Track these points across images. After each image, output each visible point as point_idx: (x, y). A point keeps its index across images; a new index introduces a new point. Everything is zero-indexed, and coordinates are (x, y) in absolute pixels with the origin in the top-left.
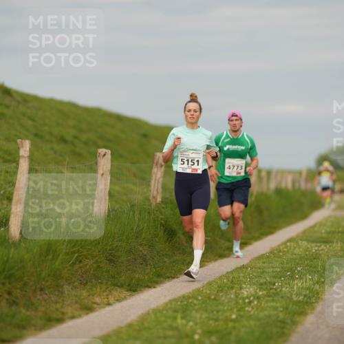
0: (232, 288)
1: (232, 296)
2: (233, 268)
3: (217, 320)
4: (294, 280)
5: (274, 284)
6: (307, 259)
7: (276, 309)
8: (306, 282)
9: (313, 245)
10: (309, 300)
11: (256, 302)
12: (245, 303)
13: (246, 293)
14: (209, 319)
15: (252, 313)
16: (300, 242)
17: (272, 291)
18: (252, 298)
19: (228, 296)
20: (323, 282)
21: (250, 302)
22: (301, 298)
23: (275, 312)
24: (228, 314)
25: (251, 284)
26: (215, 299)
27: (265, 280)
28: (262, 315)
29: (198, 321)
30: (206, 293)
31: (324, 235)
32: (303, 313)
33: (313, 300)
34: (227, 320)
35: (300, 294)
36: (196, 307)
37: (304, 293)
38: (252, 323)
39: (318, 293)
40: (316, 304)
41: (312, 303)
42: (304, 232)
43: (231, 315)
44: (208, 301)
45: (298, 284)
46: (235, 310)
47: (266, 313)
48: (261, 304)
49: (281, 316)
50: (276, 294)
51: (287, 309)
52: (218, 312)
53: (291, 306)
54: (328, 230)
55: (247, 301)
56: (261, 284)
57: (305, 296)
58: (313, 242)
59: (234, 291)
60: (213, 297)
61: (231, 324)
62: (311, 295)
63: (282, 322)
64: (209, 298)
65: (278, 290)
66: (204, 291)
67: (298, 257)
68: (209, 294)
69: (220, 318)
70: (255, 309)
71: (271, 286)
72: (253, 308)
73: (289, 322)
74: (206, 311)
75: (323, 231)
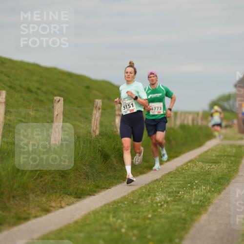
0: (149, 195)
1: (149, 201)
2: (150, 181)
3: (138, 218)
4: (192, 190)
5: (179, 193)
6: (202, 175)
7: (179, 210)
8: (201, 191)
9: (207, 164)
10: (203, 204)
11: (165, 206)
12: (158, 206)
13: (158, 199)
14: (132, 217)
15: (163, 213)
16: (197, 162)
17: (177, 197)
18: (163, 203)
19: (146, 202)
20: (213, 191)
21: (162, 206)
22: (198, 202)
23: (179, 213)
24: (146, 214)
25: (163, 192)
26: (136, 203)
27: (172, 190)
28: (169, 214)
29: (125, 219)
30: (130, 199)
31: (214, 158)
32: (199, 213)
33: (206, 204)
34: (145, 218)
35: (197, 200)
36: (123, 209)
37: (200, 199)
38: (163, 220)
39: (209, 199)
40: (208, 207)
41: (205, 206)
42: (200, 156)
43: (148, 215)
44: (132, 205)
45: (195, 192)
46: (151, 211)
47: (173, 213)
48: (169, 207)
49: (184, 215)
50: (180, 200)
51: (187, 210)
52: (139, 212)
53: (190, 208)
54: (217, 154)
55: (159, 204)
56: (169, 193)
57: (200, 201)
58: (206, 162)
59: (150, 197)
60: (135, 202)
61: (148, 221)
62: (204, 200)
63: (184, 219)
64: (133, 203)
65: (182, 197)
66: (129, 198)
67: (196, 173)
68: (132, 200)
69: (140, 217)
70: (165, 210)
71: (177, 194)
72: (163, 210)
73: (189, 219)
74: (130, 212)
75: (214, 155)
